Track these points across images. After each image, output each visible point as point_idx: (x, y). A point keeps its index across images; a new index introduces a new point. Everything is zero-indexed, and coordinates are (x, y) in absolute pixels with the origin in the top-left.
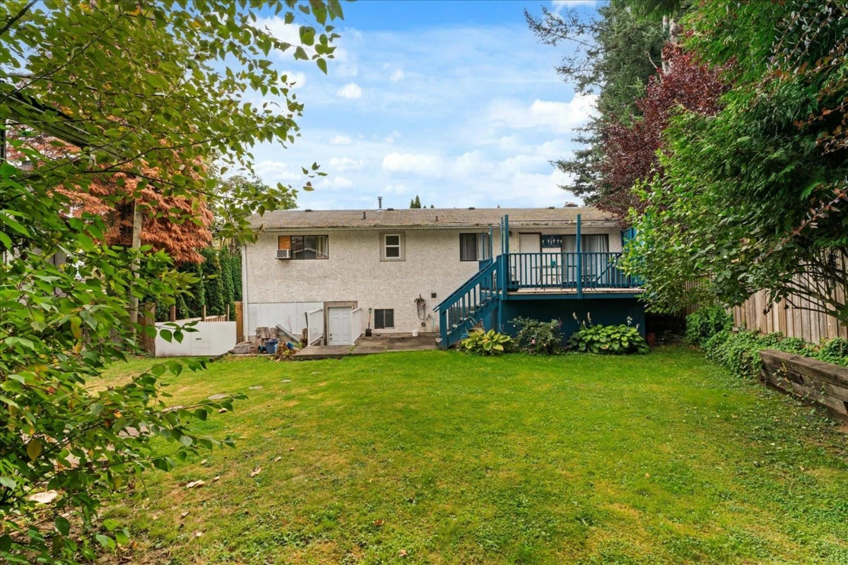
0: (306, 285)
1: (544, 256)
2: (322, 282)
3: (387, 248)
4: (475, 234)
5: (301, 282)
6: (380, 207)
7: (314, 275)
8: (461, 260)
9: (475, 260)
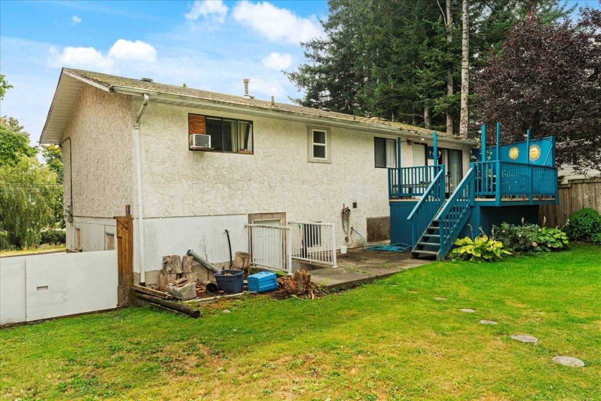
0: (227, 190)
1: (429, 168)
2: (246, 186)
3: (315, 146)
4: (384, 140)
5: (220, 186)
6: (247, 91)
7: (237, 176)
8: (376, 167)
9: (385, 167)
